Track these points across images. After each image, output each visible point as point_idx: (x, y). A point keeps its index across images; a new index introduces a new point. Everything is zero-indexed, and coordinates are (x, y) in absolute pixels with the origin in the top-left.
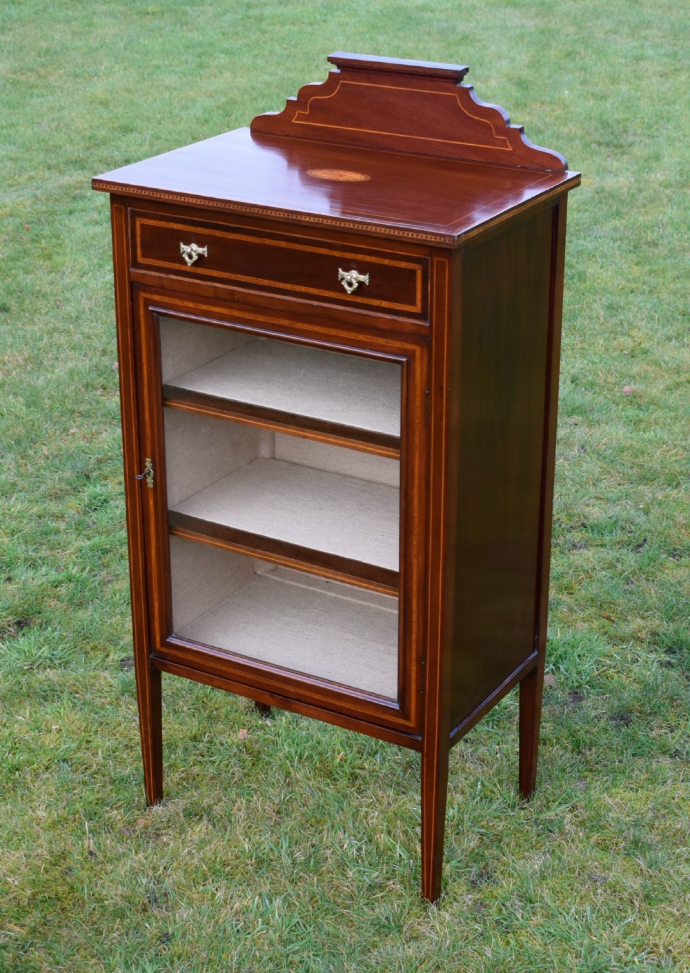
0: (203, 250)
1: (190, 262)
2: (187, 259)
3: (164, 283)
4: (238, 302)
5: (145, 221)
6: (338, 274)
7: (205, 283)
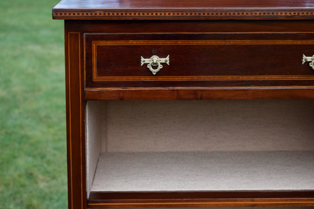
0: (166, 60)
1: (154, 71)
2: (151, 69)
3: (121, 95)
4: (201, 99)
5: (103, 43)
6: (302, 58)
7: (167, 89)
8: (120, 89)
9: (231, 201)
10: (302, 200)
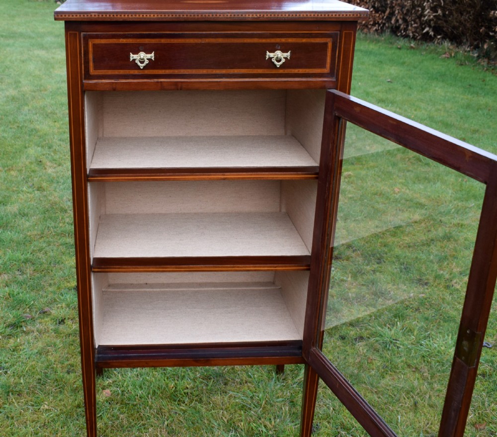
0: (152, 56)
1: (142, 66)
2: (139, 64)
3: (114, 86)
4: (181, 89)
5: (97, 41)
6: (266, 55)
7: (152, 81)
8: (113, 81)
9: (206, 175)
10: (264, 175)
